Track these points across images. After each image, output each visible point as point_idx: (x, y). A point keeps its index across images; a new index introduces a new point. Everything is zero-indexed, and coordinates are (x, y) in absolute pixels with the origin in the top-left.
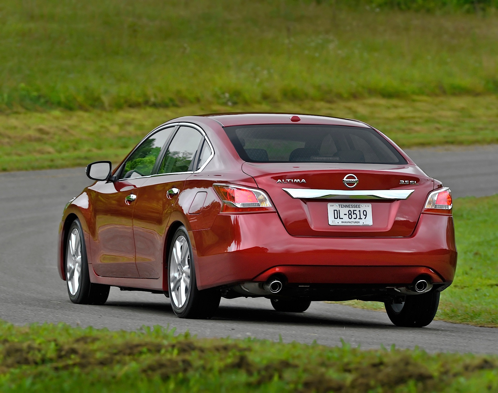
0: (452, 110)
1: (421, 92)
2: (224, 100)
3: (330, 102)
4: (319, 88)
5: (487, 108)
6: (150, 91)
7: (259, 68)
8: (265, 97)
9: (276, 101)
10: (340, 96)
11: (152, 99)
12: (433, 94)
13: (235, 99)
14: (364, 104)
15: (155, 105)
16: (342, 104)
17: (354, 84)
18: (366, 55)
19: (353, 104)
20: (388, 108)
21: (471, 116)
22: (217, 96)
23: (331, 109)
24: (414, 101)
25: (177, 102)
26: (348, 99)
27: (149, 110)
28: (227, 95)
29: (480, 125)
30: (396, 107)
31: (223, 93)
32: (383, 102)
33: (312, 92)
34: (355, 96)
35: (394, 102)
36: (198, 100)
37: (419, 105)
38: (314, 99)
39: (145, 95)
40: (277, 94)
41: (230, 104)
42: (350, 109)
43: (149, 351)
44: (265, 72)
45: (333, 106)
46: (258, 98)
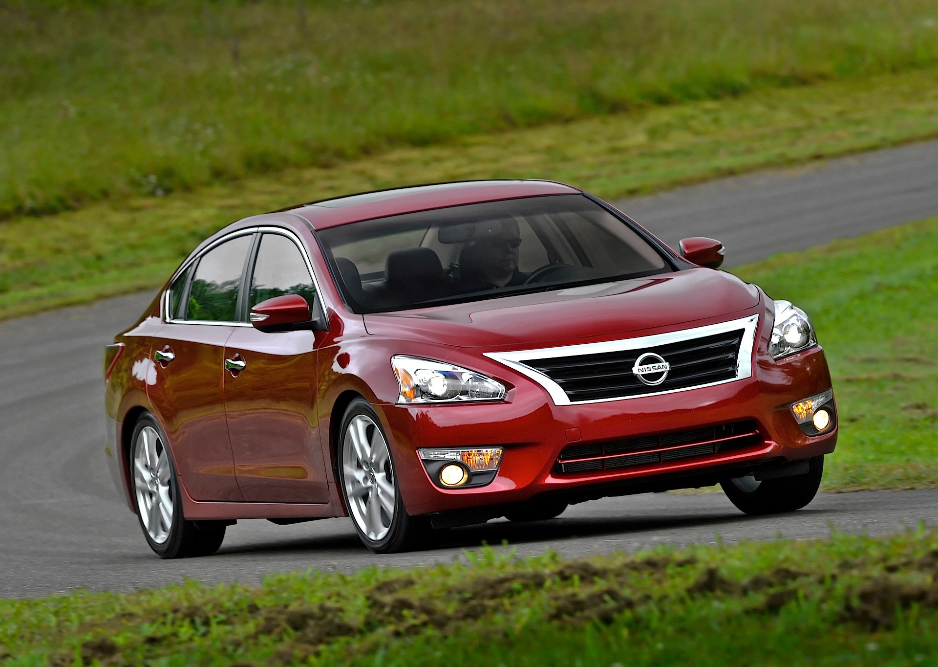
0: (533, 151)
1: (474, 129)
2: (148, 189)
3: (326, 166)
4: (304, 145)
5: (591, 141)
6: (22, 190)
7: (197, 126)
8: (218, 174)
9: (234, 178)
10: (341, 155)
11: (29, 203)
12: (495, 130)
13: (167, 183)
14: (385, 163)
15: (35, 213)
16: (348, 167)
17: (361, 130)
18: (370, 78)
19: (366, 165)
20: (426, 164)
21: (565, 159)
22: (135, 183)
23: (330, 178)
24: (466, 145)
25: (71, 202)
26: (355, 158)
27: (27, 222)
28: (153, 179)
29: (585, 172)
30: (438, 160)
31: (146, 176)
32: (414, 154)
33: (293, 153)
34: (366, 151)
35: (433, 152)
36: (105, 194)
37: (476, 151)
38: (298, 166)
39: (15, 198)
40: (236, 166)
41: (160, 192)
42: (362, 173)
43: (526, 587)
44: (209, 131)
45: (333, 172)
46: (206, 176)
